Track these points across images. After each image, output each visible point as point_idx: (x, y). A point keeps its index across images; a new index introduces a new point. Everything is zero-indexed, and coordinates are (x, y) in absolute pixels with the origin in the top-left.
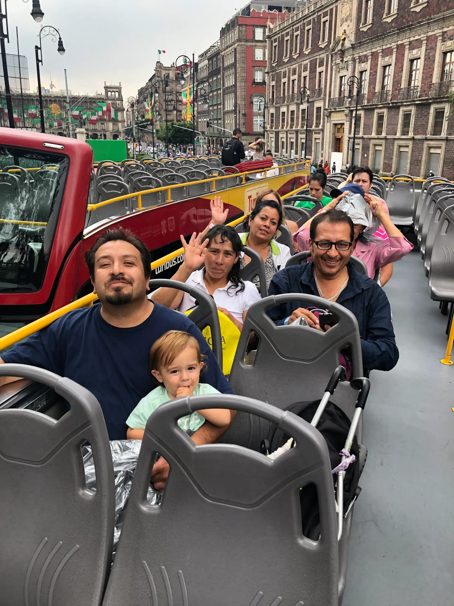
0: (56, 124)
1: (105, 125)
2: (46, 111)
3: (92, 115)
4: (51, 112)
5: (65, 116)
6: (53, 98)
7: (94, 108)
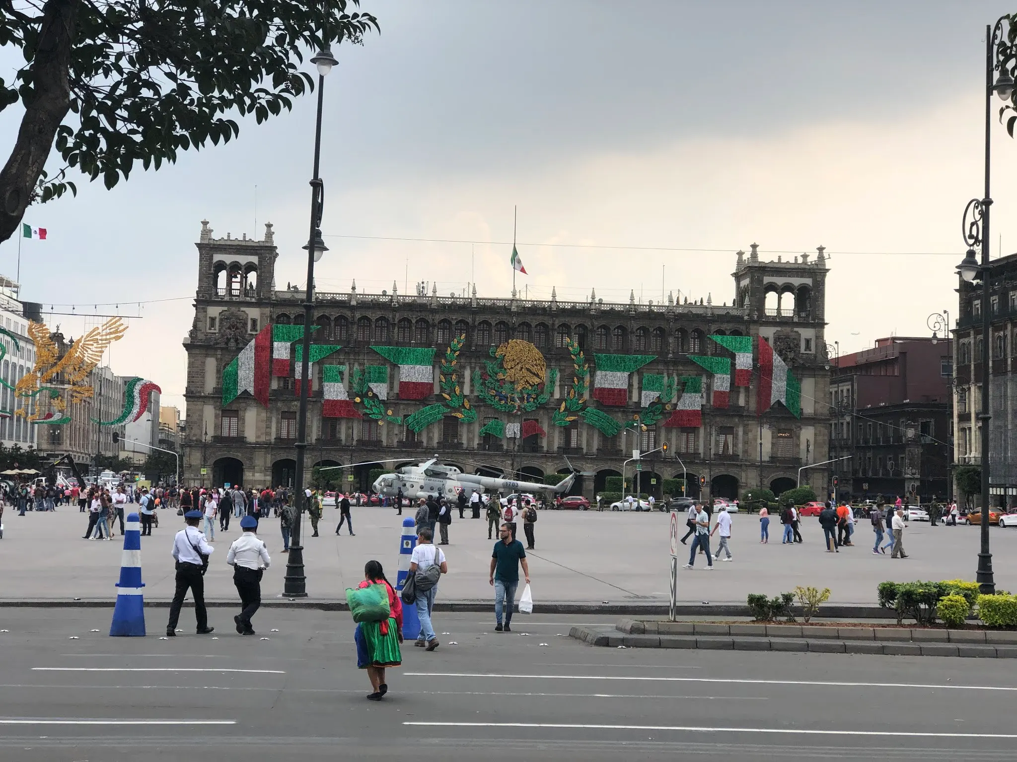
0: (513, 429)
1: (735, 437)
2: (478, 372)
3: (684, 387)
4: (501, 376)
5: (557, 395)
6: (517, 314)
7: (696, 359)
